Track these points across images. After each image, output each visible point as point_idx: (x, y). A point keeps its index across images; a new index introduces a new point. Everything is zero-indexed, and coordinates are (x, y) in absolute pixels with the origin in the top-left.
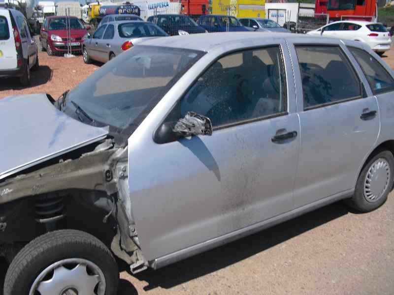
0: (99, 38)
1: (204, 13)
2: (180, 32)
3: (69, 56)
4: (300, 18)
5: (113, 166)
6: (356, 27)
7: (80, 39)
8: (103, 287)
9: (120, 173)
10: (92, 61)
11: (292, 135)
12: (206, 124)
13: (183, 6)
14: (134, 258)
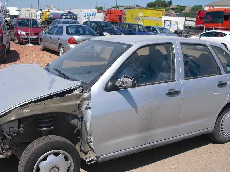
0: (52, 35)
1: (120, 21)
2: (105, 34)
3: (30, 45)
4: (185, 27)
5: (82, 102)
6: (223, 35)
7: (38, 34)
8: (72, 169)
9: (86, 106)
10: (45, 49)
11: (177, 93)
12: (133, 81)
13: (106, 16)
14: (88, 155)
